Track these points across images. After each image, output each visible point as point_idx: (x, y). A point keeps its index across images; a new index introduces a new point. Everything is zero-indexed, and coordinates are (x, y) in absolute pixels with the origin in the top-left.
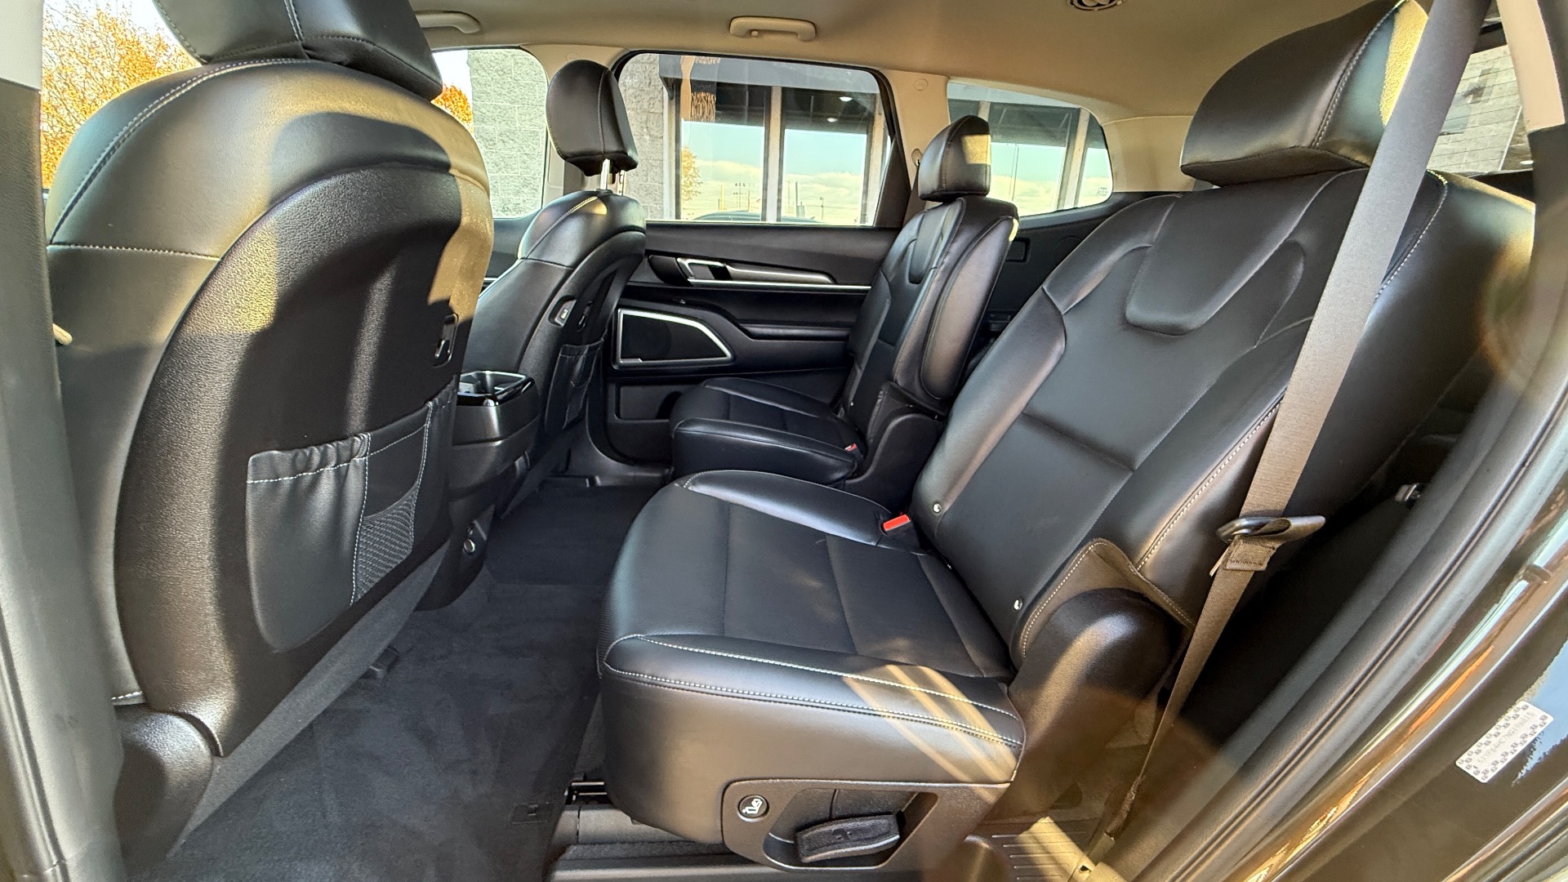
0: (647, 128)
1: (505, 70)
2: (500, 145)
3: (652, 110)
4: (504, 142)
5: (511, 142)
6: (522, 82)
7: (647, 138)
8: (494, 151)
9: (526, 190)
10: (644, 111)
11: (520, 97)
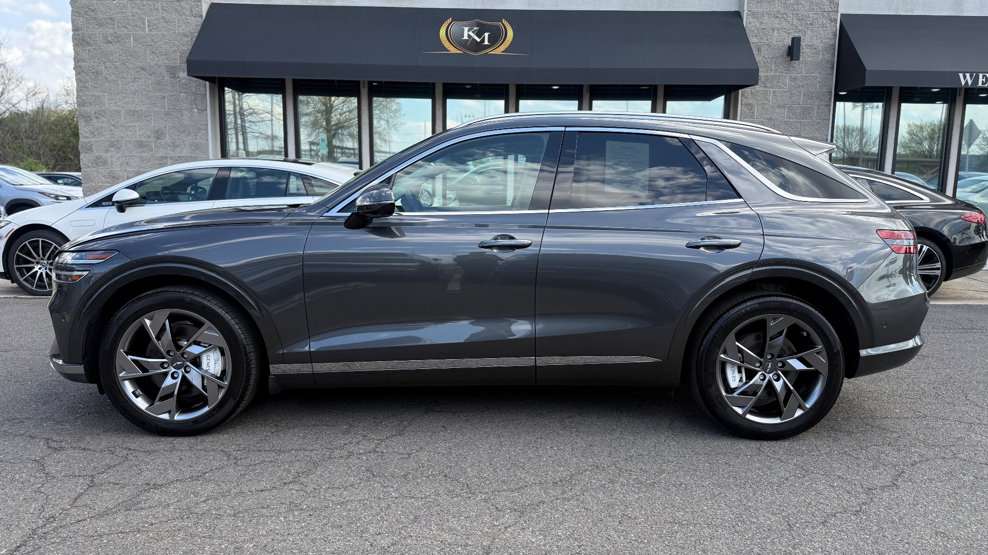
0: (195, 104)
1: (99, 72)
2: (95, 120)
3: (199, 93)
4: (97, 118)
5: (102, 118)
6: (110, 79)
7: (196, 110)
8: (91, 124)
9: (112, 149)
10: (193, 93)
11: (109, 88)
